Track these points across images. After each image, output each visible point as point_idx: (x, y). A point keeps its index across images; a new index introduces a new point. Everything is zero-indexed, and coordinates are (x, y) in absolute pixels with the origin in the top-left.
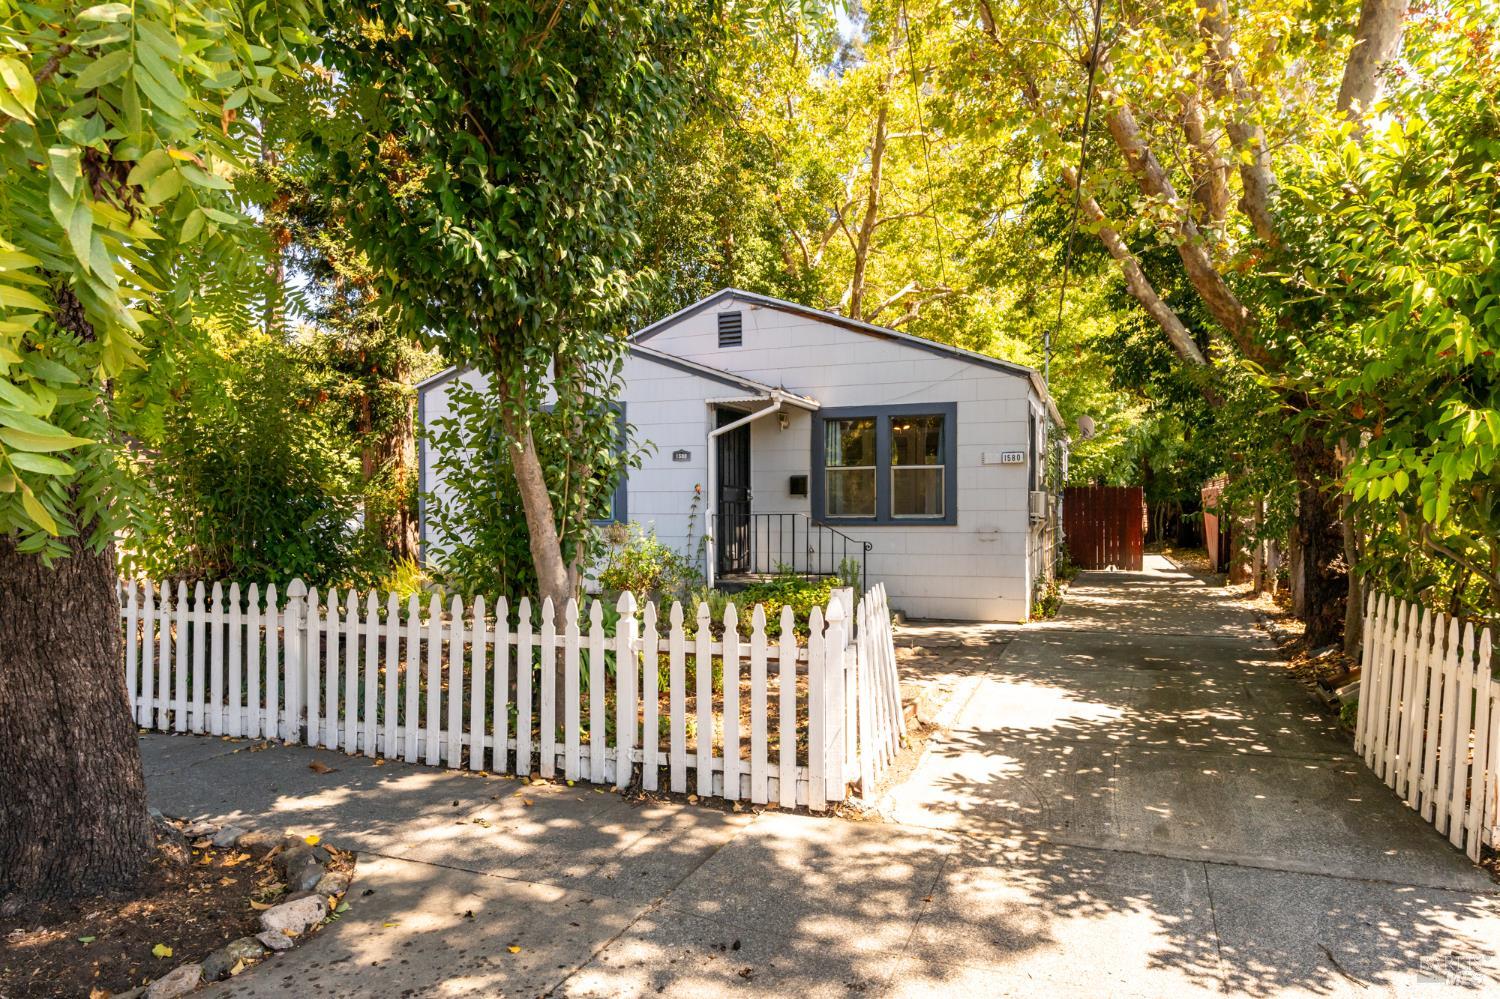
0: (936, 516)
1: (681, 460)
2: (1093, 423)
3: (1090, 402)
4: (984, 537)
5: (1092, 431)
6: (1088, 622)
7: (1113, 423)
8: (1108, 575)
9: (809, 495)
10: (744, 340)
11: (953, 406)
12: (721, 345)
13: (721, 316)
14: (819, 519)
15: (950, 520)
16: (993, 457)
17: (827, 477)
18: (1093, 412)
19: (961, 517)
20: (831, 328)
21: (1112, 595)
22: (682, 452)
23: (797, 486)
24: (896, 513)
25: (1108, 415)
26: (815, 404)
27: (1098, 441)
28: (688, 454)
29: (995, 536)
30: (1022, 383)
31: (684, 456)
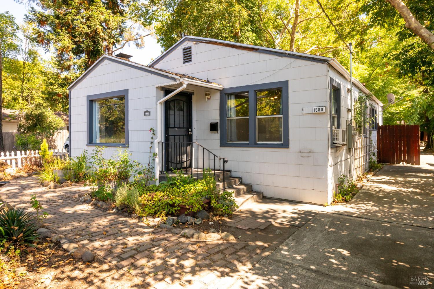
0: (278, 143)
1: (147, 115)
2: (394, 96)
3: (395, 88)
4: (304, 155)
5: (394, 99)
6: (368, 207)
7: (407, 96)
8: (400, 167)
9: (219, 131)
10: (192, 59)
11: (286, 83)
12: (184, 62)
13: (184, 49)
14: (224, 144)
15: (286, 145)
16: (308, 110)
17: (227, 122)
18: (396, 92)
19: (291, 143)
20: (228, 48)
21: (396, 183)
22: (147, 111)
23: (214, 127)
24: (259, 141)
25: (403, 93)
26: (221, 87)
27: (398, 105)
28: (150, 112)
29: (310, 154)
30: (324, 66)
31: (148, 113)
